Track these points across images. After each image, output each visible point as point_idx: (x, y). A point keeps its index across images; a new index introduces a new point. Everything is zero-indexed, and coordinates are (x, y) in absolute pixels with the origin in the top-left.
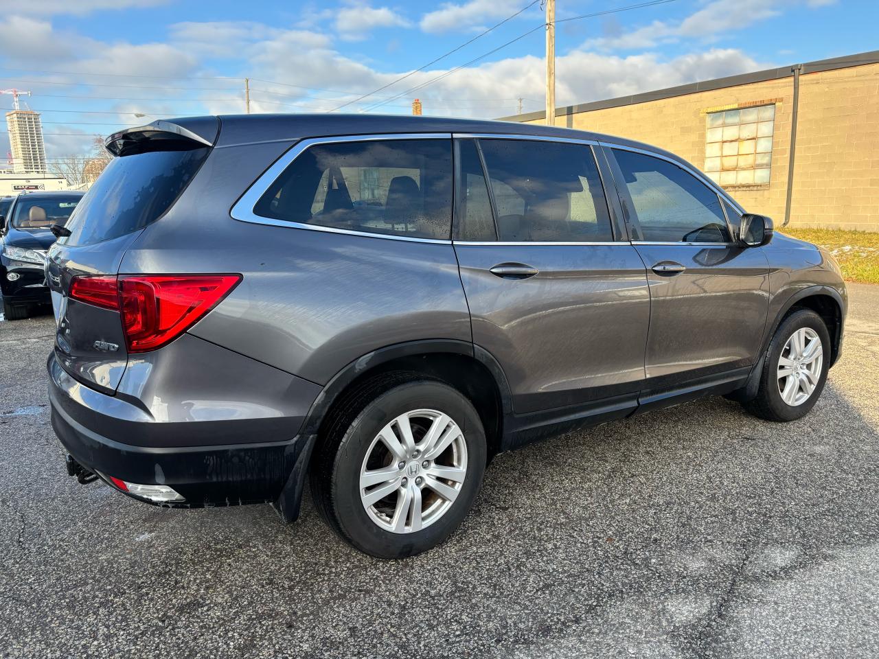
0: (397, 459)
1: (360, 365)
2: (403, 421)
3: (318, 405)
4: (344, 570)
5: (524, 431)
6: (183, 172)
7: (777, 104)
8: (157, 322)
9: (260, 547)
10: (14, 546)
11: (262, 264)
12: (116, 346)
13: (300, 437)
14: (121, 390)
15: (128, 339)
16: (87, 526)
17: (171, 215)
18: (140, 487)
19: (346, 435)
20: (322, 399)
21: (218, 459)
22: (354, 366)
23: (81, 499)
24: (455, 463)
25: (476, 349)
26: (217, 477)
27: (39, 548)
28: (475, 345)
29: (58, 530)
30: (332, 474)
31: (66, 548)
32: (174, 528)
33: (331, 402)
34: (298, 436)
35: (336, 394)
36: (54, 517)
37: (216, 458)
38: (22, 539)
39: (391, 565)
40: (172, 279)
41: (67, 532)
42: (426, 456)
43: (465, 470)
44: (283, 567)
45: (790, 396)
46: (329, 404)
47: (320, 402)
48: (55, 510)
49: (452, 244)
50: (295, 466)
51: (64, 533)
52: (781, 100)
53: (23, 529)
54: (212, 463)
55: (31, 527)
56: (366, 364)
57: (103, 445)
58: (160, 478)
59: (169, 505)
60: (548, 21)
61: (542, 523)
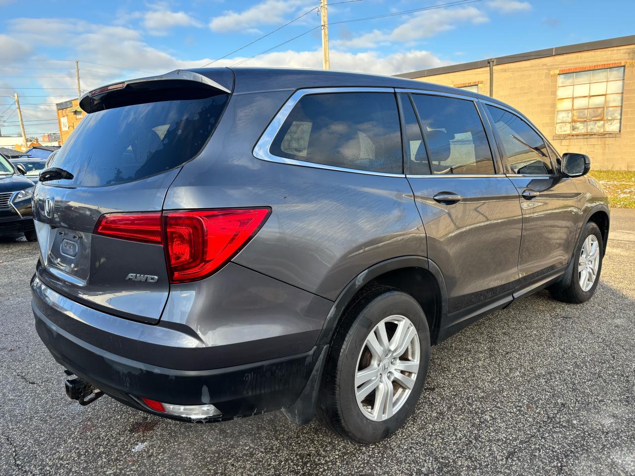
0: (377, 358)
1: (359, 282)
2: (381, 326)
3: (331, 318)
4: (336, 458)
5: (452, 326)
6: (209, 116)
7: (479, 85)
8: (204, 253)
9: (251, 445)
10: (14, 470)
11: (285, 198)
12: (156, 277)
13: (317, 348)
14: (163, 319)
15: (171, 271)
16: (78, 442)
17: (204, 154)
18: (182, 408)
19: (345, 343)
20: (334, 313)
21: (255, 375)
22: (355, 282)
23: (58, 417)
24: (410, 358)
25: (430, 263)
26: (252, 391)
27: (41, 469)
28: (429, 260)
29: (51, 449)
30: (335, 377)
31: (69, 467)
32: (162, 435)
33: (340, 315)
34: (315, 347)
35: (343, 308)
36: (41, 437)
37: (254, 375)
38: (18, 462)
39: (373, 448)
40: (216, 213)
41: (61, 450)
42: (394, 355)
43: (418, 363)
44: (282, 462)
45: (585, 284)
46: (339, 317)
47: (332, 316)
48: (37, 428)
49: (406, 177)
50: (313, 373)
51: (58, 452)
52: (482, 83)
53: (14, 451)
54: (250, 379)
55: (22, 449)
56: (363, 280)
57: (147, 371)
58: (205, 398)
59: (203, 421)
60: (323, 24)
61: (468, 399)
